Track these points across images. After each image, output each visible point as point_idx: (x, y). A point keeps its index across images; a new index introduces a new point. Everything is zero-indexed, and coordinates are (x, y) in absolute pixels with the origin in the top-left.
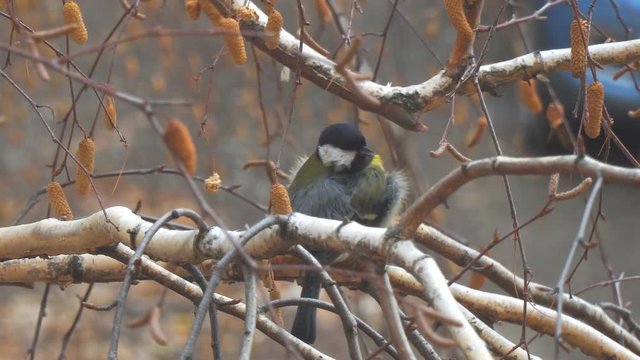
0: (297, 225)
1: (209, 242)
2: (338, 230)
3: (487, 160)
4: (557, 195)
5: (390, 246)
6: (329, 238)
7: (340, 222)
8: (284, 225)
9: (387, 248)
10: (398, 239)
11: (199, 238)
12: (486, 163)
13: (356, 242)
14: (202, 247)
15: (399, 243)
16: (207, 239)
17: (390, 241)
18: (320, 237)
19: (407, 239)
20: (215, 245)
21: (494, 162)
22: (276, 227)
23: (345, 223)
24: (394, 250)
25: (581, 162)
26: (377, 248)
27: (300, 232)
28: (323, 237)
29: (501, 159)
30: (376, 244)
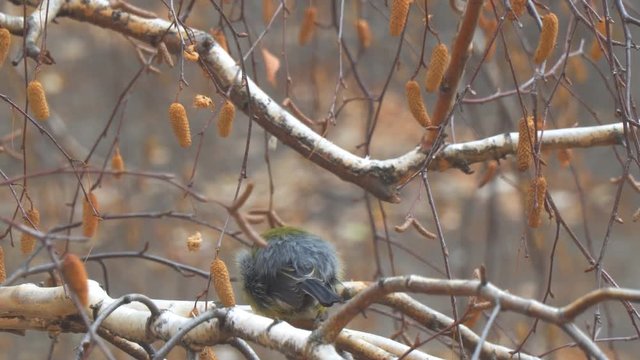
0: (234, 319)
1: (160, 325)
2: (269, 329)
3: (401, 278)
4: (476, 305)
5: (313, 349)
6: (261, 335)
7: (272, 321)
8: (222, 319)
9: (310, 350)
10: (320, 343)
11: (151, 321)
12: (400, 281)
13: (284, 341)
14: (153, 329)
15: (321, 347)
16: (157, 322)
17: (312, 345)
18: (253, 333)
19: (329, 343)
20: (164, 328)
21: (408, 280)
22: (216, 320)
23: (276, 323)
24: (316, 353)
25: (484, 288)
26: (301, 349)
27: (236, 326)
28: (256, 334)
29: (414, 278)
30: (300, 346)
